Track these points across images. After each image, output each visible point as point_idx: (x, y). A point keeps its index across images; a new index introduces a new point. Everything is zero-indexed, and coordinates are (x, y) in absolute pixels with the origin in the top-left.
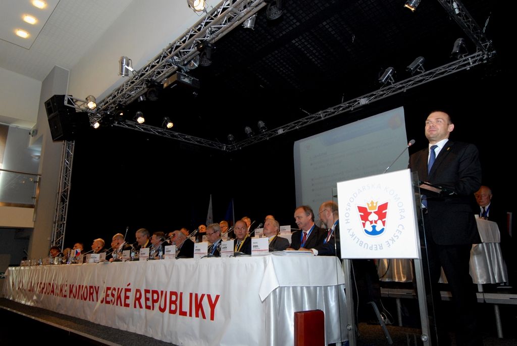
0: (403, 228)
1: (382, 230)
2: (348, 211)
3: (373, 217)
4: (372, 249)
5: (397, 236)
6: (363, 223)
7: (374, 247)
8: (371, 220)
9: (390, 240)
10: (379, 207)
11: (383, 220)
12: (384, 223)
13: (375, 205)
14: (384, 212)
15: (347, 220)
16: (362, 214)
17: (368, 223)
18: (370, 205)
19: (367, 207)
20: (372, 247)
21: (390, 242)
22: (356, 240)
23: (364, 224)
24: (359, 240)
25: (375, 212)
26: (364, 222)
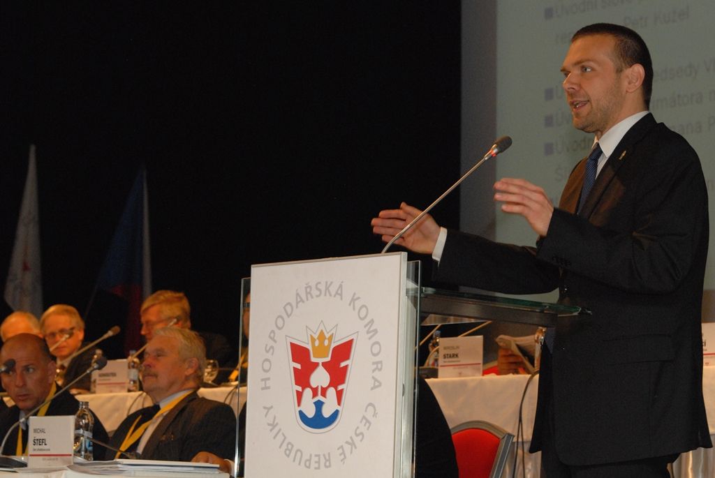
0: (375, 415)
1: (335, 415)
2: (269, 356)
3: (320, 377)
4: (309, 467)
5: (362, 434)
6: (297, 392)
7: (315, 459)
8: (314, 385)
9: (347, 442)
10: (335, 349)
11: (340, 388)
12: (339, 394)
13: (326, 343)
14: (343, 364)
15: (265, 380)
16: (298, 366)
17: (308, 393)
18: (317, 343)
19: (309, 347)
20: (310, 460)
21: (347, 448)
22: (280, 437)
23: (299, 395)
24: (285, 438)
25: (324, 364)
26: (300, 389)
